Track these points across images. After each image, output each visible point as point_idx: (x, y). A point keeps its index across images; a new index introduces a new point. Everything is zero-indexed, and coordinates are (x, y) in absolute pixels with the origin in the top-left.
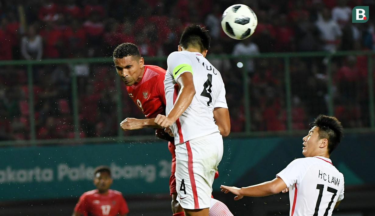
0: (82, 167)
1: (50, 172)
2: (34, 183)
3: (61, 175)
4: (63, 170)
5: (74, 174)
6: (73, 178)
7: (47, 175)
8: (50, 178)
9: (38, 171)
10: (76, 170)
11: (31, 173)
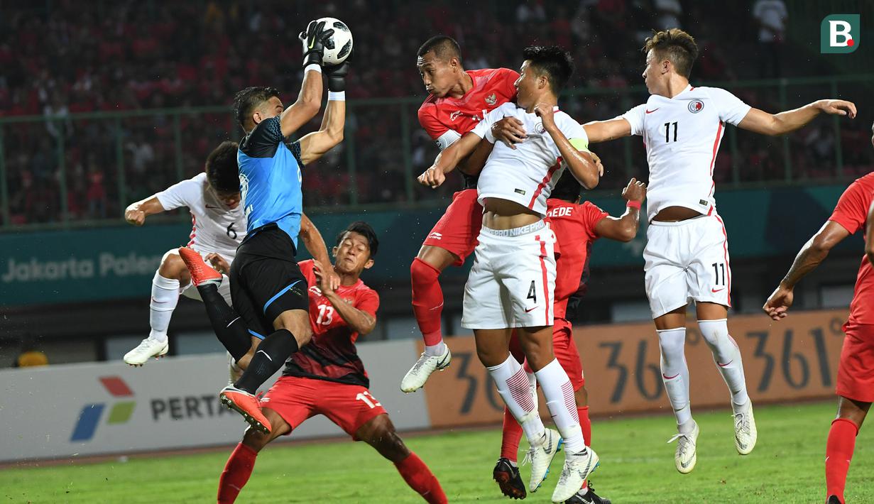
0: (132, 257)
1: (89, 264)
2: (68, 280)
3: (104, 268)
4: (107, 262)
5: (122, 267)
6: (120, 272)
7: (86, 269)
8: (89, 273)
9: (72, 263)
10: (124, 261)
11: (64, 266)
